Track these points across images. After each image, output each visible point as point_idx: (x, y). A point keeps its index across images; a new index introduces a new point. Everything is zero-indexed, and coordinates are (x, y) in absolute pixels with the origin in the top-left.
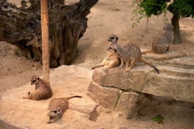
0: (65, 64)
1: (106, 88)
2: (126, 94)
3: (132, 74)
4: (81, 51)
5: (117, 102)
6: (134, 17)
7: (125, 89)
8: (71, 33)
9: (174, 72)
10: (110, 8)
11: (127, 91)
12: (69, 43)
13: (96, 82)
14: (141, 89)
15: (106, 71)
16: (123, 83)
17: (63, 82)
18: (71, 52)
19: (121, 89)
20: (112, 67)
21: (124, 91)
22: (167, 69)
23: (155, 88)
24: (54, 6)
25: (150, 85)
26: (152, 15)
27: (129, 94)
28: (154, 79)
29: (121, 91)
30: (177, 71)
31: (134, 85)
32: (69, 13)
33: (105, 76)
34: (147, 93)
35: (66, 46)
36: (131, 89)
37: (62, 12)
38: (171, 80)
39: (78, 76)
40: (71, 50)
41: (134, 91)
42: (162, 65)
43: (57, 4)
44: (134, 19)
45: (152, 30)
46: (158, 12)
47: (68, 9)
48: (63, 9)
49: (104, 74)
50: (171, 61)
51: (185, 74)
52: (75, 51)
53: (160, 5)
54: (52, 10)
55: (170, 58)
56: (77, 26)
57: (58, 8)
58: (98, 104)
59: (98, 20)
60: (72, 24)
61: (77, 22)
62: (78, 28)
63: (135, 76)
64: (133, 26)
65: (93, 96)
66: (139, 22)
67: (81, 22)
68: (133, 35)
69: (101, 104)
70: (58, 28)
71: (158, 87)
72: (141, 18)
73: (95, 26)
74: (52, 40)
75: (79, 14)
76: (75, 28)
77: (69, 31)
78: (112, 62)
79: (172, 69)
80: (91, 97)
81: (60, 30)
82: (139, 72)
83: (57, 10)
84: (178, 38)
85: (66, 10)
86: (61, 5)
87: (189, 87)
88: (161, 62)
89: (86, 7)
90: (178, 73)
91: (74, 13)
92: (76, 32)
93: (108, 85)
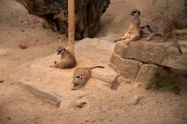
0: (88, 37)
1: (127, 60)
2: (146, 66)
3: (152, 47)
4: (103, 26)
5: (137, 73)
7: (145, 61)
8: (95, 8)
11: (147, 63)
12: (92, 18)
13: (117, 53)
14: (161, 62)
15: (128, 44)
16: (143, 55)
17: (86, 53)
20: (133, 41)
21: (144, 63)
23: (174, 61)
25: (170, 58)
27: (149, 66)
28: (173, 52)
29: (141, 63)
31: (154, 58)
33: (127, 48)
34: (166, 65)
36: (150, 61)
39: (101, 48)
40: (94, 25)
41: (153, 64)
42: (181, 40)
45: (172, 7)
49: (126, 46)
52: (98, 25)
58: (119, 74)
62: (101, 3)
63: (155, 49)
64: (154, 3)
65: (115, 67)
68: (153, 12)
69: (121, 74)
70: (82, 3)
71: (177, 60)
73: (117, 2)
74: (77, 14)
76: (99, 3)
77: (93, 7)
78: (133, 36)
80: (113, 68)
81: (85, 5)
82: (159, 46)
88: (181, 37)
92: (99, 7)
93: (129, 57)
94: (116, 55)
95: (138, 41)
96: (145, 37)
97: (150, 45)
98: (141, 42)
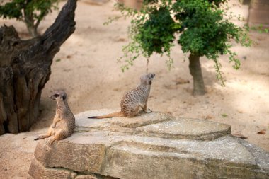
1: (53, 170)
3: (87, 148)
4: (48, 109)
6: (121, 58)
7: (79, 170)
8: (26, 83)
9: (147, 145)
10: (110, 38)
11: (83, 173)
12: (23, 98)
13: (38, 160)
14: (102, 170)
15: (52, 144)
16: (76, 161)
18: (28, 111)
19: (74, 171)
20: (59, 139)
21: (78, 173)
22: (138, 141)
23: (121, 168)
24: (3, 40)
25: (114, 164)
26: (154, 53)
27: (85, 178)
28: (118, 155)
29: (73, 174)
30: (150, 143)
31: (91, 165)
32: (26, 52)
33: (51, 152)
34: (111, 175)
35: (18, 103)
36: (87, 171)
37: (16, 49)
38: (140, 157)
40: (26, 109)
41: (91, 174)
42: (131, 134)
43: (8, 38)
44: (122, 60)
46: (163, 49)
47: (25, 45)
48: (18, 46)
49: (49, 149)
50: (146, 128)
51: (162, 147)
53: (162, 39)
55: (145, 124)
56: (34, 73)
57: (9, 44)
59: (86, 58)
60: (28, 69)
61: (35, 65)
63: (92, 151)
64: (123, 71)
66: (132, 65)
68: (133, 82)
70: (4, 75)
71: (125, 167)
72: (135, 58)
73: (80, 67)
75: (43, 53)
76: (31, 75)
77: (22, 81)
79: (146, 140)
81: (7, 79)
82: (97, 145)
83: (8, 47)
84: (200, 86)
85: (21, 47)
86: (14, 40)
87: (167, 166)
88: (131, 130)
89: (52, 42)
90: (152, 146)
91: (34, 51)
92: (33, 82)
93: (55, 166)
94: (38, 163)
95: (66, 140)
96: (78, 132)
97: (84, 145)
98: (71, 141)
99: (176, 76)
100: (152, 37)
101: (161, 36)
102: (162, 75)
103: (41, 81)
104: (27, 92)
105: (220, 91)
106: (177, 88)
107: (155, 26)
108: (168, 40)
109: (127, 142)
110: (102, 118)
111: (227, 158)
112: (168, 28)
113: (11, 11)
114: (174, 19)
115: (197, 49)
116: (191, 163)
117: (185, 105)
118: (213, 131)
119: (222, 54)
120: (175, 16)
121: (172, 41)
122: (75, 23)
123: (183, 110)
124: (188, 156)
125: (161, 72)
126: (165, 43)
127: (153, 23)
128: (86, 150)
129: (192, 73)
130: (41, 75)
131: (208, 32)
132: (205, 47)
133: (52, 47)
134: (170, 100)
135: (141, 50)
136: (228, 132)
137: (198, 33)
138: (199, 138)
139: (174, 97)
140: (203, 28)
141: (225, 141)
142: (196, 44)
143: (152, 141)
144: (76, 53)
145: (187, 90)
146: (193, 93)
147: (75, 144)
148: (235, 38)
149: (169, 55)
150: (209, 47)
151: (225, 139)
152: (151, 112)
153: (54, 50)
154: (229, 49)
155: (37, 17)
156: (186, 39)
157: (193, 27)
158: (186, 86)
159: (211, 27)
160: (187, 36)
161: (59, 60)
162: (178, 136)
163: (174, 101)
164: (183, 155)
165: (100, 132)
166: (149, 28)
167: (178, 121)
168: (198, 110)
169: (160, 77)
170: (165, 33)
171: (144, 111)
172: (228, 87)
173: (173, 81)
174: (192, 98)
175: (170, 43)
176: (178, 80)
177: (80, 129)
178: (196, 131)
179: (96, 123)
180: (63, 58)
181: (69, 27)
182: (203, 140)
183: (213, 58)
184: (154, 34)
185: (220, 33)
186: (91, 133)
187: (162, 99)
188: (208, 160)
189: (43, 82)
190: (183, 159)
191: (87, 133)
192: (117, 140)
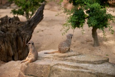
0: (19, 60)
1: (28, 76)
6: (62, 29)
8: (21, 40)
9: (69, 66)
10: (60, 23)
12: (20, 46)
14: (49, 76)
15: (27, 64)
16: (38, 72)
18: (23, 52)
22: (65, 64)
23: (57, 76)
24: (14, 22)
25: (54, 74)
26: (77, 28)
28: (56, 70)
30: (71, 65)
31: (44, 74)
32: (22, 27)
35: (18, 48)
37: (19, 26)
38: (66, 71)
42: (63, 60)
43: (16, 21)
45: (82, 37)
46: (80, 26)
47: (22, 24)
48: (19, 24)
49: (26, 66)
50: (69, 58)
51: (76, 66)
53: (80, 21)
54: (12, 25)
55: (69, 56)
56: (25, 35)
57: (16, 24)
59: (49, 31)
60: (23, 34)
63: (45, 68)
64: (63, 35)
66: (67, 32)
67: (27, 33)
70: (12, 36)
71: (59, 75)
72: (68, 29)
73: (47, 35)
75: (29, 27)
77: (20, 39)
79: (69, 63)
81: (14, 38)
82: (47, 65)
83: (15, 25)
84: (97, 42)
85: (21, 25)
86: (18, 22)
87: (78, 75)
88: (63, 59)
89: (33, 23)
90: (72, 66)
91: (26, 27)
92: (24, 39)
93: (29, 74)
94: (22, 73)
95: (34, 63)
96: (39, 59)
97: (41, 65)
98: (35, 63)
99: (87, 38)
100: (75, 20)
101: (80, 20)
102: (81, 38)
103: (28, 39)
104: (22, 44)
105: (105, 45)
106: (87, 43)
107: (77, 16)
108: (82, 22)
109: (60, 64)
110: (50, 53)
111: (106, 72)
112: (83, 16)
113: (20, 12)
114: (85, 13)
115: (94, 25)
116: (89, 74)
117: (90, 50)
118: (100, 60)
119: (106, 28)
120: (86, 12)
121: (84, 22)
122: (43, 15)
123: (89, 53)
124: (88, 71)
125: (80, 37)
126: (81, 23)
127: (76, 14)
128: (42, 67)
129: (93, 37)
130: (28, 36)
131: (100, 18)
132: (98, 24)
133: (33, 25)
134: (83, 48)
135: (71, 26)
136: (107, 61)
137: (95, 18)
138: (94, 63)
139: (85, 47)
140: (98, 16)
141: (106, 65)
142: (94, 23)
143: (72, 64)
144: (46, 29)
145: (91, 44)
146: (94, 45)
147: (37, 65)
148: (112, 21)
149: (82, 28)
150: (100, 25)
151: (106, 64)
152: (72, 51)
153: (34, 26)
154: (109, 25)
155: (30, 15)
156: (90, 21)
157: (93, 16)
158: (91, 42)
159: (101, 16)
160: (91, 20)
161: (38, 32)
162: (84, 62)
163: (85, 49)
164: (86, 71)
165: (49, 59)
166: (74, 17)
167: (84, 55)
168: (95, 53)
169: (80, 39)
170: (81, 19)
171: (69, 50)
172: (109, 43)
173: (85, 40)
174: (93, 47)
175: (83, 23)
176: (87, 40)
177: (40, 58)
178: (92, 60)
179: (47, 55)
180: (40, 31)
181: (41, 17)
182: (95, 64)
183: (102, 29)
184: (76, 19)
185: (105, 19)
186: (45, 60)
187: (80, 48)
188: (97, 73)
189: (29, 39)
190: (86, 72)
191: (43, 60)
192: (56, 63)
